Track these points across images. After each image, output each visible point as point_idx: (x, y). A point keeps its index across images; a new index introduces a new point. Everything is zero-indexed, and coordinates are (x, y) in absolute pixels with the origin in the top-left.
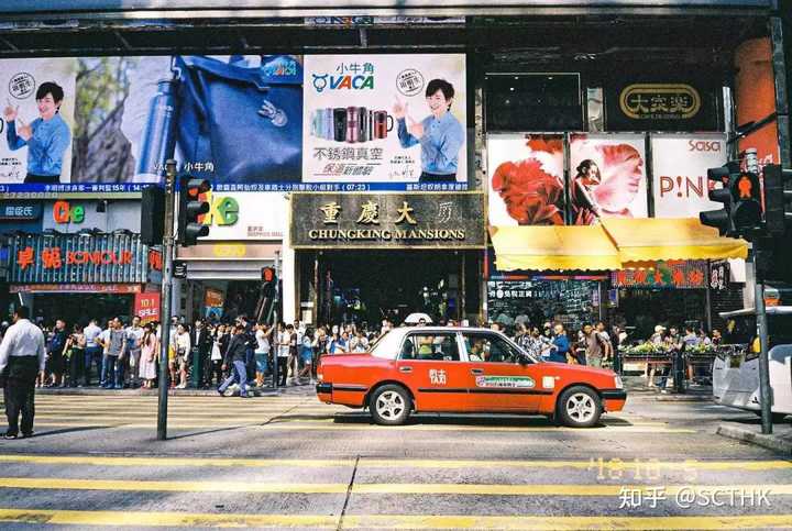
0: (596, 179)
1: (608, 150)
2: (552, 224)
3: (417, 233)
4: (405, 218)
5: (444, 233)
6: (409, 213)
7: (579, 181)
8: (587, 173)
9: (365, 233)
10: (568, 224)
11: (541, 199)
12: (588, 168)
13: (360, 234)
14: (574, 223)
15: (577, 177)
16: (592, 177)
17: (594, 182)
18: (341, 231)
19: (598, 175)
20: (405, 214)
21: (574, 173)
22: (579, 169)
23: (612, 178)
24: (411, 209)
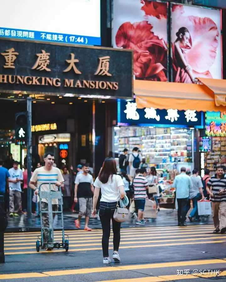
0: (189, 44)
1: (197, 21)
2: (159, 80)
3: (82, 83)
4: (72, 68)
5: (103, 84)
6: (75, 63)
7: (178, 45)
8: (183, 39)
9: (40, 81)
10: (170, 81)
11: (151, 58)
12: (184, 34)
13: (35, 81)
14: (174, 81)
15: (177, 41)
16: (186, 42)
17: (187, 47)
18: (19, 77)
19: (190, 41)
20: (72, 65)
21: (174, 37)
22: (178, 34)
23: (199, 45)
24: (77, 61)
